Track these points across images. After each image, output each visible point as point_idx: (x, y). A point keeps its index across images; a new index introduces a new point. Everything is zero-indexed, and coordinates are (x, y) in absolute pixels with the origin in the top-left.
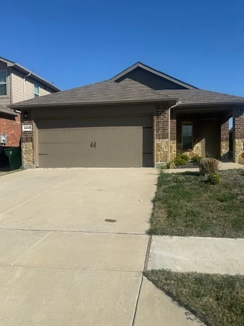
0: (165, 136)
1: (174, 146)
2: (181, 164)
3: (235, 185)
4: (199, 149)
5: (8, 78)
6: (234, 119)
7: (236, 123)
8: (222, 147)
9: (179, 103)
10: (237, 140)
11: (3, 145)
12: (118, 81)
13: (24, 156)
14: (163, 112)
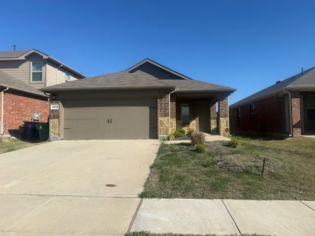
0: (166, 115)
1: (174, 122)
2: (179, 137)
3: (217, 154)
4: (194, 125)
5: (43, 68)
6: (219, 103)
7: (221, 105)
8: (211, 124)
9: (177, 89)
10: (221, 119)
11: (37, 122)
12: (132, 72)
13: (51, 130)
14: (165, 96)
